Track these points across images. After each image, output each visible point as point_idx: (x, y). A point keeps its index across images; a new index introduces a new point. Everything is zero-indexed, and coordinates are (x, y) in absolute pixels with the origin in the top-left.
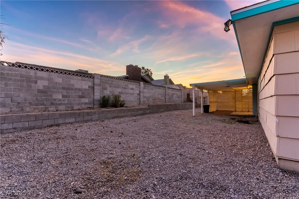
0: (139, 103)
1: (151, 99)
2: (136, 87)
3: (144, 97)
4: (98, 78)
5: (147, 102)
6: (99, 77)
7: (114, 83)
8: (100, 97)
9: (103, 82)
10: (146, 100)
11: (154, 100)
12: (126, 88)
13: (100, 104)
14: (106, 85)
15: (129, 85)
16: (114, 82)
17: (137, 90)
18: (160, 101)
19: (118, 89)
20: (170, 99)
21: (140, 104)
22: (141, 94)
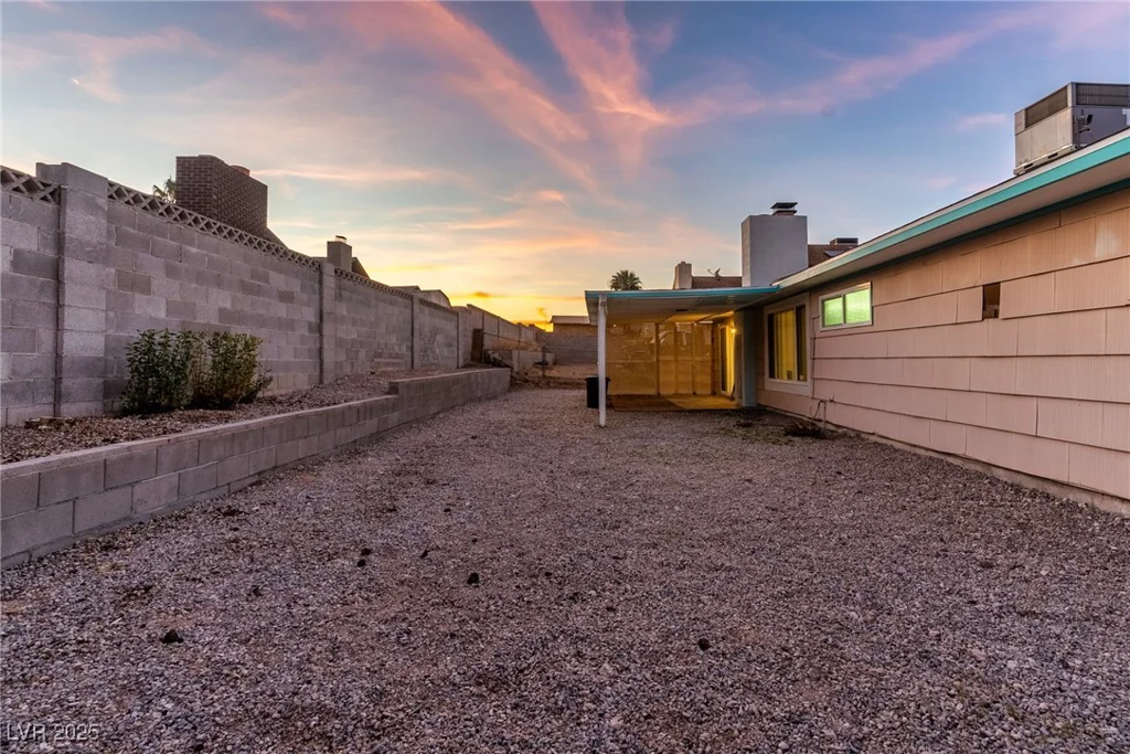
0: (317, 373)
1: (362, 354)
2: (303, 288)
3: (340, 343)
4: (92, 207)
5: (347, 369)
6: (103, 202)
7: (194, 250)
8: (107, 337)
9: (122, 238)
10: (344, 358)
11: (375, 357)
12: (258, 291)
13: (108, 390)
14: (145, 257)
15: (272, 274)
16: (191, 243)
17: (309, 306)
18: (393, 364)
19: (214, 292)
20: (425, 351)
21: (321, 381)
22: (327, 328)
